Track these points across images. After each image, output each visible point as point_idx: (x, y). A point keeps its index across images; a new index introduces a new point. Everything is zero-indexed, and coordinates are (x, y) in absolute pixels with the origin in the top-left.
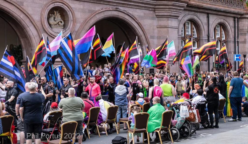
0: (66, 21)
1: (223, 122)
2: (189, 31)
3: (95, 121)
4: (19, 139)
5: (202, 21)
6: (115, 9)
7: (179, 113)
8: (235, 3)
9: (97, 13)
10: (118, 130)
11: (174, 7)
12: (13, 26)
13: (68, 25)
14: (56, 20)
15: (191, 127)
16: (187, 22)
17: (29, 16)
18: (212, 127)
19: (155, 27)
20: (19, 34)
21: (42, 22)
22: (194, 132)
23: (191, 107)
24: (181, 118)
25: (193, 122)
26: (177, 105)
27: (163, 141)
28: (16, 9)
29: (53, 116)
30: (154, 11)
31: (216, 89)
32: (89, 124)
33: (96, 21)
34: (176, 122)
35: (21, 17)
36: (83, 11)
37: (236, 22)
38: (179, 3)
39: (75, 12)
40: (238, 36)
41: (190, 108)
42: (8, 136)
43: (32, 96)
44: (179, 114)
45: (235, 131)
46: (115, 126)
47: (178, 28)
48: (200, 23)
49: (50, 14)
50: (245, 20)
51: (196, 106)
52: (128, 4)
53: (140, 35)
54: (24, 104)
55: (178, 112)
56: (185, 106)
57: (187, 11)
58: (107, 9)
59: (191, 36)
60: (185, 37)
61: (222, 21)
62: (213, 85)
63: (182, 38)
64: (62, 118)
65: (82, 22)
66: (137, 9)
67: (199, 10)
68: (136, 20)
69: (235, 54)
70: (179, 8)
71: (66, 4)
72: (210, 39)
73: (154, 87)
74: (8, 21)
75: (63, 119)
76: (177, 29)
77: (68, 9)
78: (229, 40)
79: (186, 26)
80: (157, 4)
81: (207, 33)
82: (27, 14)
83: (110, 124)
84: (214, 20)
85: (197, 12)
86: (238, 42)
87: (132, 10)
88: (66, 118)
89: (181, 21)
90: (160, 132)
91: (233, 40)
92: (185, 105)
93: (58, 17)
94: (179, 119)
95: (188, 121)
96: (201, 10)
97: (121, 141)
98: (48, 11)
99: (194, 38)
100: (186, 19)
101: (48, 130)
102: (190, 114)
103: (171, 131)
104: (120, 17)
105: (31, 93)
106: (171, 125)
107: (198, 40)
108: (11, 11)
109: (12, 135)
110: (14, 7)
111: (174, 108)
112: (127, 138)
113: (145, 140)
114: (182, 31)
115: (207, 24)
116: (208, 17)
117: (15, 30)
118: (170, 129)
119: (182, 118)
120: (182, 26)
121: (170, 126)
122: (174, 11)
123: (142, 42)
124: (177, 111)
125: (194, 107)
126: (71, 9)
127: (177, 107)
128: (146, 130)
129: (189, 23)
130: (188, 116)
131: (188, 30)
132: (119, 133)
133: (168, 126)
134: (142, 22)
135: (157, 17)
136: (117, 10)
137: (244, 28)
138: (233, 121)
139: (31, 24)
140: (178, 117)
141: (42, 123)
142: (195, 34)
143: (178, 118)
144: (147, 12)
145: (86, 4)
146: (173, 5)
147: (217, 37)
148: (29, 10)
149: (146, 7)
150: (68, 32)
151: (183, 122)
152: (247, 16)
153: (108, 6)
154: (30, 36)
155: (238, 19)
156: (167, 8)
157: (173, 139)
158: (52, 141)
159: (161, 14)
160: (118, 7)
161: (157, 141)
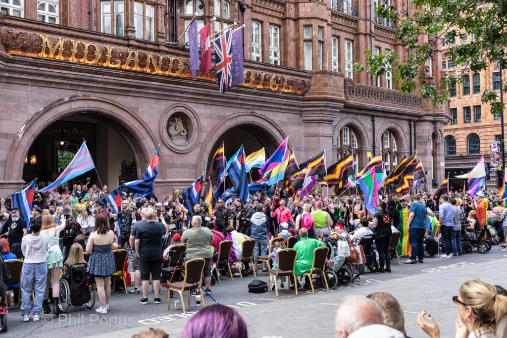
0: (189, 131)
1: (397, 264)
2: (347, 140)
3: (227, 259)
4: (134, 280)
5: (365, 126)
6: (250, 114)
8: (410, 101)
9: (228, 119)
10: (256, 271)
11: (327, 109)
12: (126, 138)
13: (192, 135)
14: (177, 129)
15: (353, 270)
16: (344, 129)
17: (144, 125)
18: (381, 271)
19: (302, 136)
20: (132, 148)
21: (161, 132)
22: (358, 276)
24: (339, 257)
25: (355, 264)
26: (333, 240)
27: (315, 288)
28: (130, 116)
29: (175, 251)
30: (301, 114)
31: (386, 217)
32: (219, 263)
33: (226, 129)
34: (333, 263)
35: (136, 126)
36: (210, 117)
37: (413, 126)
38: (334, 103)
39: (200, 119)
40: (415, 146)
41: (351, 244)
42: (121, 276)
43: (150, 225)
45: (415, 277)
46: (252, 267)
47: (332, 137)
48: (362, 128)
49: (170, 122)
50: (424, 123)
51: (359, 241)
52: (266, 107)
54: (140, 235)
55: (336, 250)
56: (345, 242)
57: (344, 114)
58: (240, 114)
59: (350, 147)
60: (341, 149)
61: (392, 125)
62: (382, 212)
63: (337, 149)
64: (186, 253)
65: (209, 130)
66: (279, 113)
67: (360, 112)
68: (277, 127)
70: (333, 110)
71: (191, 109)
72: (376, 150)
73: (302, 215)
74: (120, 132)
75: (187, 256)
76: (331, 138)
77: (192, 115)
78: (402, 151)
79: (343, 133)
80: (304, 105)
81: (371, 142)
82: (143, 123)
83: (246, 263)
84: (381, 125)
85: (358, 114)
87: (272, 113)
88: (191, 255)
89: (336, 127)
90: (311, 275)
91: (409, 151)
92: (344, 240)
93: (180, 125)
94: (337, 259)
95: (349, 261)
96: (363, 112)
97: (260, 286)
98: (168, 118)
99: (354, 149)
100: (343, 124)
101: (169, 269)
102: (352, 252)
103: (326, 274)
104: (257, 123)
105: (148, 221)
106: (325, 266)
107: (360, 152)
108: (123, 119)
109: (125, 274)
110: (128, 114)
111: (329, 243)
112: (267, 282)
113: (291, 286)
114: (338, 141)
115: (372, 130)
116: (373, 121)
117: (129, 142)
118: (325, 271)
119: (341, 257)
120: (337, 133)
121: (324, 268)
122: (327, 113)
124: (333, 248)
126: (195, 115)
127: (334, 242)
128: (292, 273)
129: (347, 129)
130: (349, 254)
131: (346, 139)
132: (257, 275)
133: (322, 268)
134: (284, 129)
135: (304, 122)
136: (252, 114)
137: (424, 135)
138: (412, 263)
139: (147, 134)
140: (335, 255)
141: (161, 260)
142: (355, 144)
143: (335, 257)
144: (291, 116)
145: (214, 107)
146: (325, 106)
147: (386, 147)
148: (146, 118)
149: (289, 110)
150: (192, 144)
151: (343, 263)
152: (428, 118)
153: (242, 109)
154: (145, 151)
155: (414, 122)
156: (317, 110)
157: (329, 286)
158: (173, 284)
159: (309, 118)
160: (254, 111)
161: (307, 287)
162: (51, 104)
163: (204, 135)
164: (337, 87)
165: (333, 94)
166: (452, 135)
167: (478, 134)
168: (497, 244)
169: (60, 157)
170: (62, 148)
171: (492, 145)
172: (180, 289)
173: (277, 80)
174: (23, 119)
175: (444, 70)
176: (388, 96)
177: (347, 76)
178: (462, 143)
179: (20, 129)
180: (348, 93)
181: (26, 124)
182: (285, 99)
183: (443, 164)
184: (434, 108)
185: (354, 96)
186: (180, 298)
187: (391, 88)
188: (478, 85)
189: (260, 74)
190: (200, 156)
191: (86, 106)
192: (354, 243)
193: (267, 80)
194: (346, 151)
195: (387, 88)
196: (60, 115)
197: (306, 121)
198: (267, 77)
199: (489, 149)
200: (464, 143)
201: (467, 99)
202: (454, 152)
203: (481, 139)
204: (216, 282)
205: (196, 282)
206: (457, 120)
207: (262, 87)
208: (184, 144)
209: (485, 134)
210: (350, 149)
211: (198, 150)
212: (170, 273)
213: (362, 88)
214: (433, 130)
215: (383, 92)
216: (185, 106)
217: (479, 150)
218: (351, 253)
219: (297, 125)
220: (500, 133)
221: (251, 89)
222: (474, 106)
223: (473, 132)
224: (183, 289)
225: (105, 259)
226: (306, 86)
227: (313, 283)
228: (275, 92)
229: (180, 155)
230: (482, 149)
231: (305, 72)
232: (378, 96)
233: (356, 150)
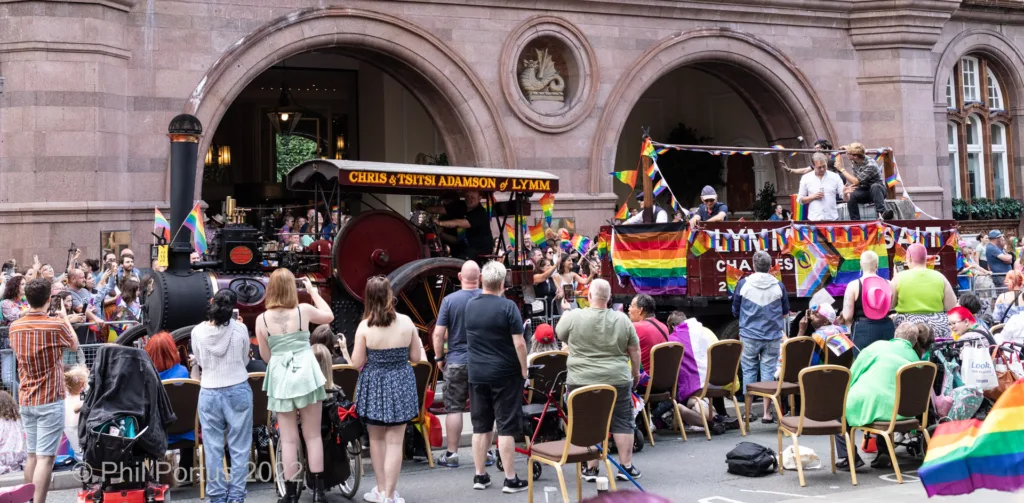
0: (570, 80)
2: (973, 90)
3: (670, 389)
6: (718, 33)
7: (960, 371)
9: (662, 46)
11: (914, 13)
12: (425, 101)
13: (577, 89)
14: (541, 76)
16: (965, 61)
17: (466, 69)
19: (853, 83)
20: (440, 123)
21: (504, 83)
24: (966, 389)
26: (948, 345)
27: (902, 469)
28: (433, 51)
29: (542, 366)
30: (848, 30)
32: (650, 398)
33: (660, 73)
34: (950, 405)
35: (447, 72)
36: (620, 45)
39: (596, 50)
41: (999, 357)
44: (958, 374)
46: (734, 410)
47: (933, 82)
49: (526, 61)
51: (1019, 349)
53: (803, 110)
55: (957, 370)
56: (981, 349)
57: (964, 25)
58: (693, 34)
59: (982, 106)
60: (959, 112)
63: (949, 114)
65: (617, 77)
66: (790, 28)
67: (1008, 17)
68: (787, 64)
70: (933, 15)
71: (570, 27)
73: (862, 279)
74: (411, 87)
76: (931, 86)
77: (578, 44)
79: (963, 72)
80: (855, 6)
82: (462, 65)
85: (1001, 23)
87: (773, 30)
89: (943, 58)
90: (891, 436)
92: (979, 346)
93: (548, 68)
94: (960, 395)
97: (758, 459)
98: (520, 50)
99: (992, 112)
100: (961, 48)
104: (736, 56)
106: (929, 412)
107: (1010, 120)
108: (419, 58)
109: (428, 419)
110: (428, 46)
111: (938, 354)
112: (775, 449)
113: (839, 461)
114: (948, 92)
117: (431, 110)
118: (928, 426)
119: (972, 391)
120: (946, 74)
121: (925, 416)
122: (918, 24)
123: (811, 134)
124: (949, 365)
125: (1012, 352)
126: (585, 43)
127: (953, 351)
128: (840, 427)
129: (971, 63)
130: (993, 383)
131: (970, 86)
132: (748, 430)
133: (920, 418)
134: (806, 68)
135: (858, 48)
136: (723, 34)
139: (472, 92)
140: (955, 385)
142: (997, 100)
143: (956, 389)
144: (822, 34)
145: (627, 22)
146: (911, 7)
148: (468, 53)
149: (818, 19)
150: (577, 110)
151: (977, 407)
153: (696, 24)
154: (469, 129)
156: (891, 18)
158: (542, 446)
159: (870, 38)
160: (726, 25)
161: (882, 465)
162: (260, 31)
163: (606, 89)
169: (281, 148)
170: (285, 128)
172: (558, 458)
174: (203, 66)
179: (195, 89)
181: (208, 77)
186: (558, 481)
190: (598, 138)
191: (335, 30)
192: (1007, 354)
194: (972, 119)
196: (279, 52)
197: (861, 47)
204: (646, 447)
205: (594, 444)
208: (560, 112)
210: (982, 113)
211: (591, 125)
212: (531, 418)
216: (558, 21)
218: (1000, 379)
219: (837, 57)
224: (563, 460)
225: (392, 382)
227: (898, 456)
229: (550, 137)
233: (1000, 115)
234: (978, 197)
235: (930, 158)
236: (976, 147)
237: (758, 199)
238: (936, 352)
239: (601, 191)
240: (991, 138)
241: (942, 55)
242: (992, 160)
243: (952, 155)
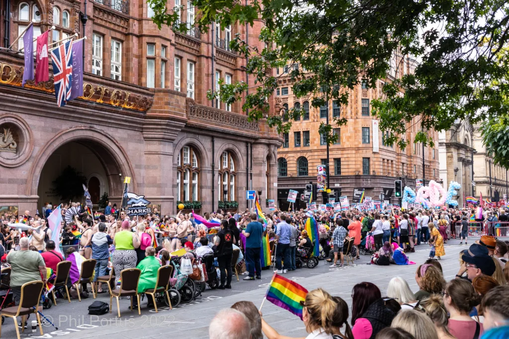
0: (20, 143)
1: (235, 280)
2: (187, 159)
3: (65, 281)
5: (205, 146)
6: (89, 128)
9: (64, 132)
11: (168, 128)
13: (23, 148)
14: (5, 141)
15: (195, 288)
16: (185, 148)
18: (222, 287)
19: (143, 153)
22: (199, 293)
23: (196, 260)
24: (182, 275)
25: (197, 281)
26: (177, 258)
27: (158, 307)
30: (142, 132)
31: (228, 235)
33: (62, 143)
34: (176, 281)
36: (44, 129)
37: (249, 148)
38: (176, 122)
39: (33, 131)
40: (251, 167)
41: (194, 262)
45: (252, 292)
47: (173, 155)
48: (202, 148)
50: (260, 146)
51: (201, 259)
52: (106, 122)
53: (122, 164)
55: (179, 268)
56: (188, 260)
57: (185, 133)
58: (79, 128)
59: (190, 166)
60: (182, 167)
61: (231, 146)
62: (224, 231)
63: (178, 168)
65: (42, 144)
66: (119, 129)
67: (201, 132)
68: (117, 143)
69: (247, 189)
70: (174, 129)
71: (21, 119)
72: (215, 170)
77: (23, 127)
78: (239, 172)
79: (184, 152)
80: (146, 122)
81: (210, 162)
84: (221, 146)
85: (199, 134)
86: (251, 174)
87: (112, 129)
90: (154, 294)
91: (245, 172)
93: (9, 138)
94: (180, 277)
95: (192, 279)
96: (203, 132)
97: (101, 308)
99: (193, 168)
100: (184, 143)
102: (195, 270)
103: (169, 292)
104: (96, 139)
106: (169, 284)
107: (199, 171)
112: (109, 303)
115: (211, 150)
116: (213, 141)
118: (168, 290)
119: (184, 275)
120: (178, 152)
121: (167, 286)
123: (125, 173)
124: (176, 266)
125: (199, 261)
126: (27, 127)
127: (177, 260)
129: (187, 149)
130: (192, 272)
131: (186, 157)
133: (165, 287)
134: (123, 145)
135: (145, 139)
136: (91, 129)
137: (259, 156)
138: (250, 279)
140: (178, 274)
142: (195, 164)
144: (131, 132)
145: (48, 120)
146: (167, 125)
147: (224, 167)
149: (130, 126)
150: (22, 157)
151: (185, 281)
152: (263, 141)
153: (79, 123)
155: (251, 144)
156: (159, 128)
157: (171, 304)
158: (6, 309)
159: (150, 136)
160: (92, 125)
161: (150, 306)
164: (179, 107)
165: (175, 113)
166: (284, 157)
167: (306, 157)
168: (323, 259)
171: (319, 168)
172: (15, 314)
173: (118, 95)
175: (278, 96)
176: (227, 118)
177: (188, 96)
178: (292, 165)
180: (189, 113)
182: (126, 115)
183: (276, 185)
184: (269, 132)
185: (195, 116)
187: (230, 110)
188: (307, 112)
189: (100, 88)
190: (32, 171)
193: (107, 95)
194: (186, 170)
195: (227, 110)
197: (147, 139)
198: (108, 92)
199: (316, 171)
200: (295, 165)
201: (298, 125)
202: (286, 174)
203: (309, 162)
204: (52, 306)
205: (32, 307)
206: (288, 144)
207: (102, 102)
208: (14, 158)
209: (313, 157)
210: (190, 168)
211: (29, 165)
213: (203, 109)
214: (268, 152)
215: (222, 114)
216: (16, 117)
217: (308, 172)
219: (137, 142)
220: (326, 157)
221: (90, 103)
222: (304, 132)
223: (302, 155)
224: (17, 315)
226: (147, 103)
228: (116, 107)
229: (8, 169)
230: (310, 172)
231: (148, 89)
232: (218, 117)
233: (196, 169)
234: (186, 200)
235: (170, 185)
236: (187, 181)
237: (101, 199)
238: (172, 261)
239: (31, 194)
240: (192, 178)
241: (177, 145)
242: (192, 186)
243: (178, 184)
